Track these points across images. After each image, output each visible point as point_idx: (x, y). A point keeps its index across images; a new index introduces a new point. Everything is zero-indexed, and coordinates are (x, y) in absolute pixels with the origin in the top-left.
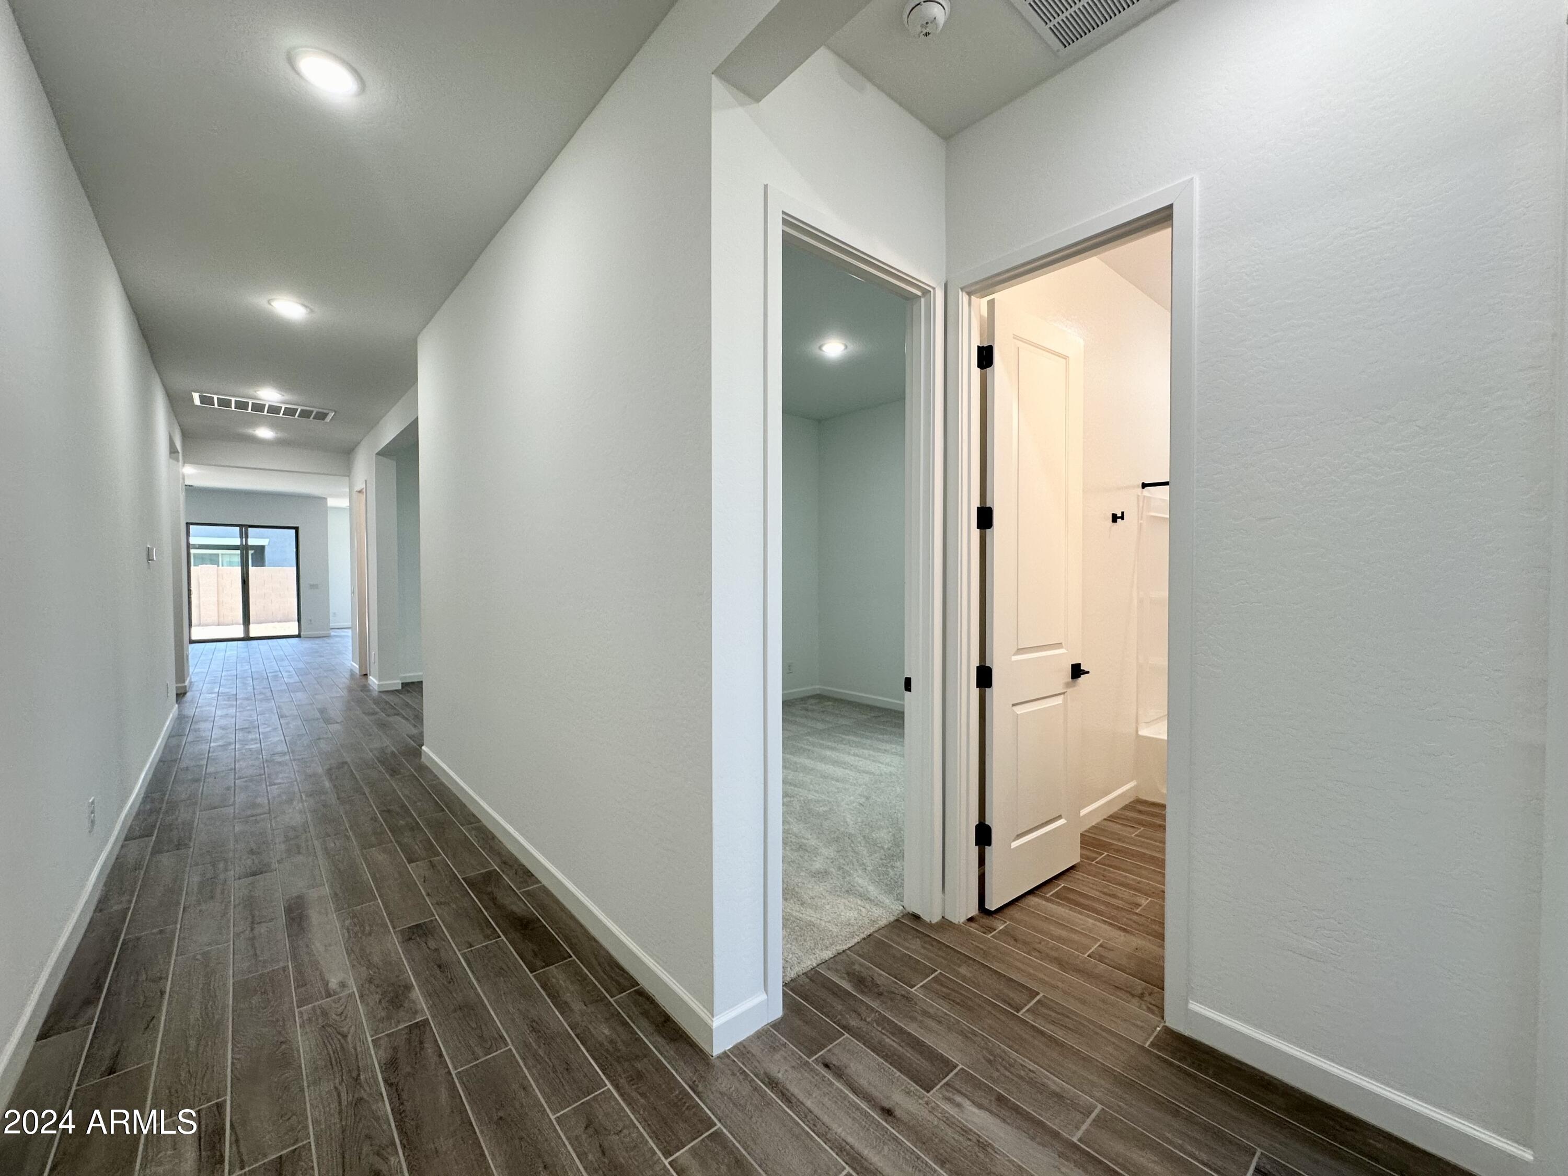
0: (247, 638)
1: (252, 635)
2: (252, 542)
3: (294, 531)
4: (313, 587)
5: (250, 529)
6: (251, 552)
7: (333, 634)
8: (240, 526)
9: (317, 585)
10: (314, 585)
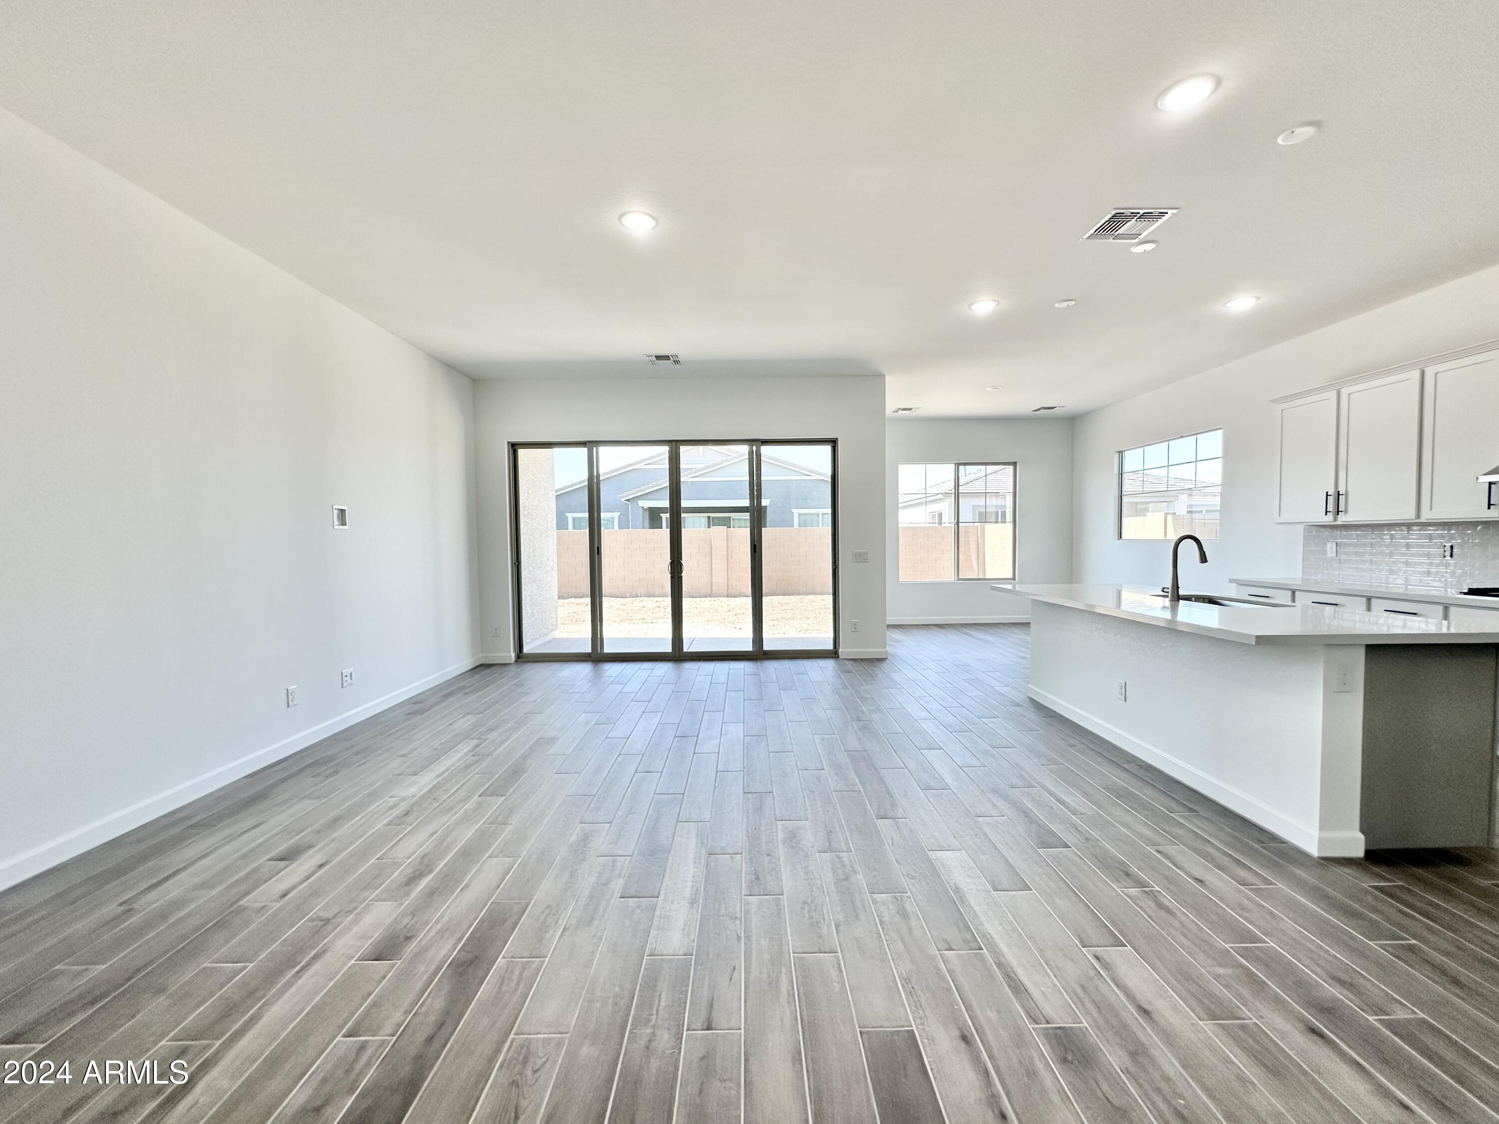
3: (829, 448)
4: (861, 557)
5: (764, 451)
8: (750, 442)
9: (865, 553)
10: (860, 554)
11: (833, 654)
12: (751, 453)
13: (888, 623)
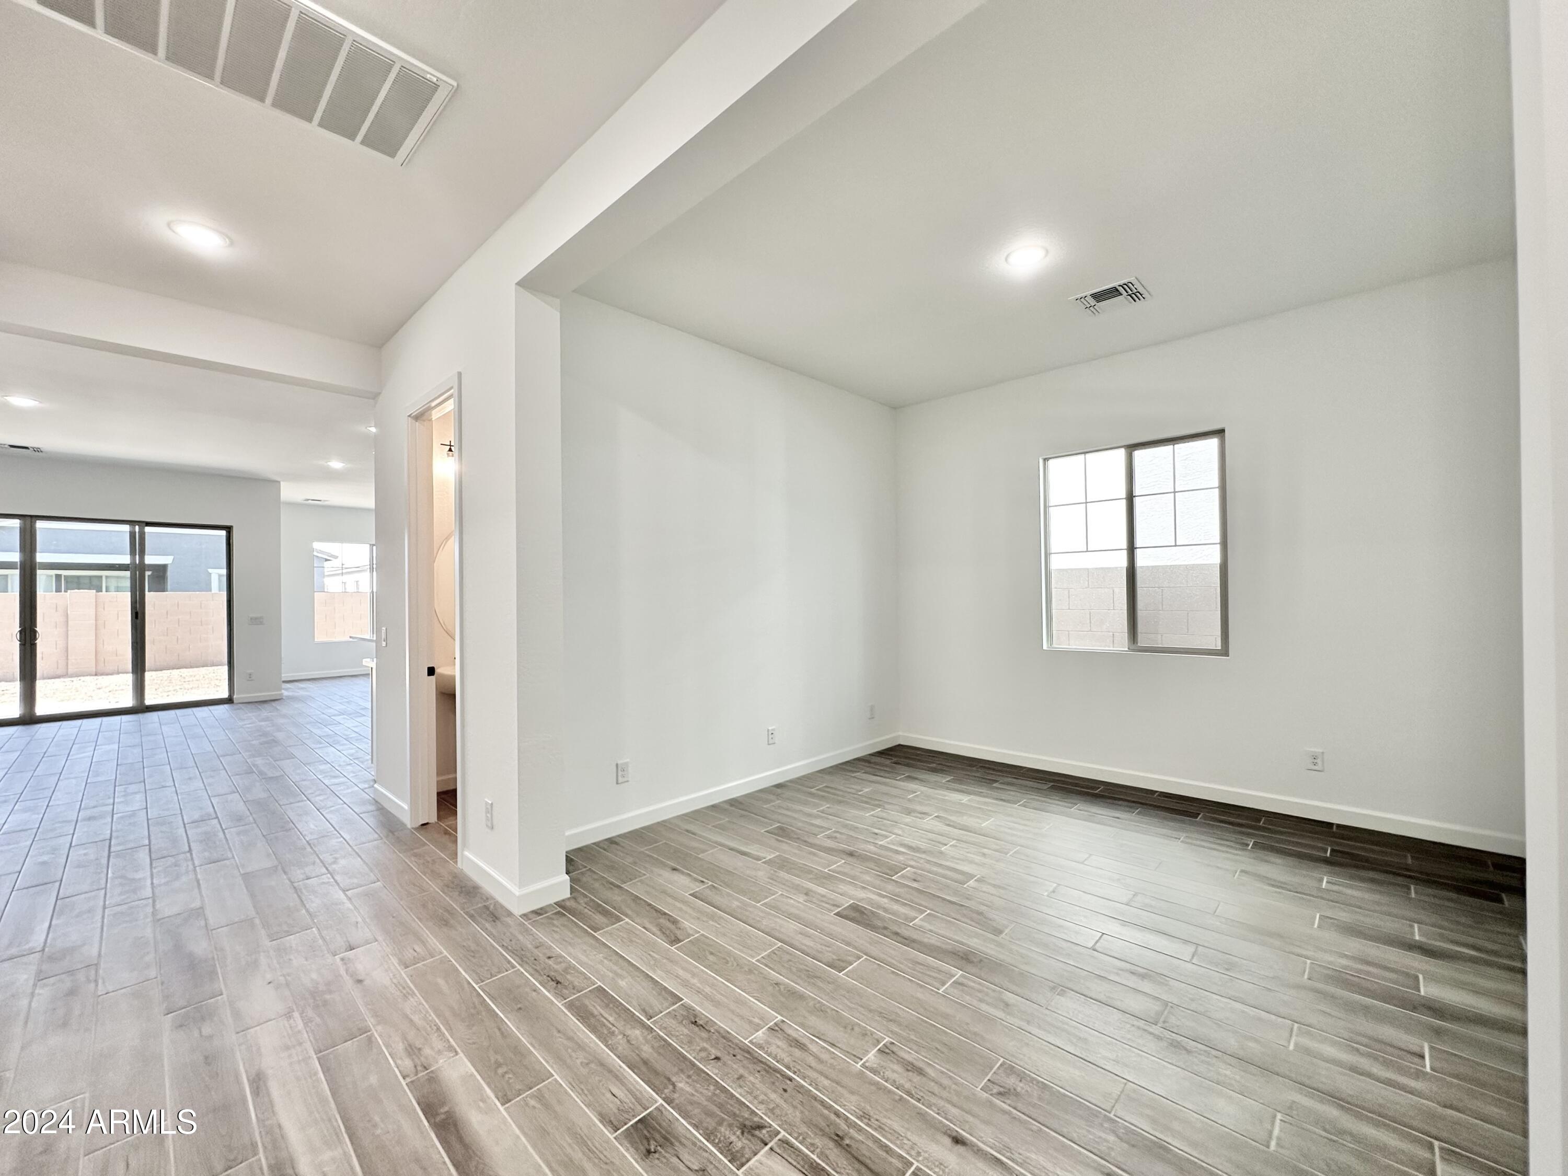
0: (141, 709)
1: (149, 701)
2: (149, 560)
3: (223, 533)
4: (256, 621)
5: (148, 529)
6: (148, 573)
7: (285, 693)
8: (131, 523)
9: (261, 618)
10: (256, 618)
11: (229, 701)
12: (132, 535)
13: (283, 679)
